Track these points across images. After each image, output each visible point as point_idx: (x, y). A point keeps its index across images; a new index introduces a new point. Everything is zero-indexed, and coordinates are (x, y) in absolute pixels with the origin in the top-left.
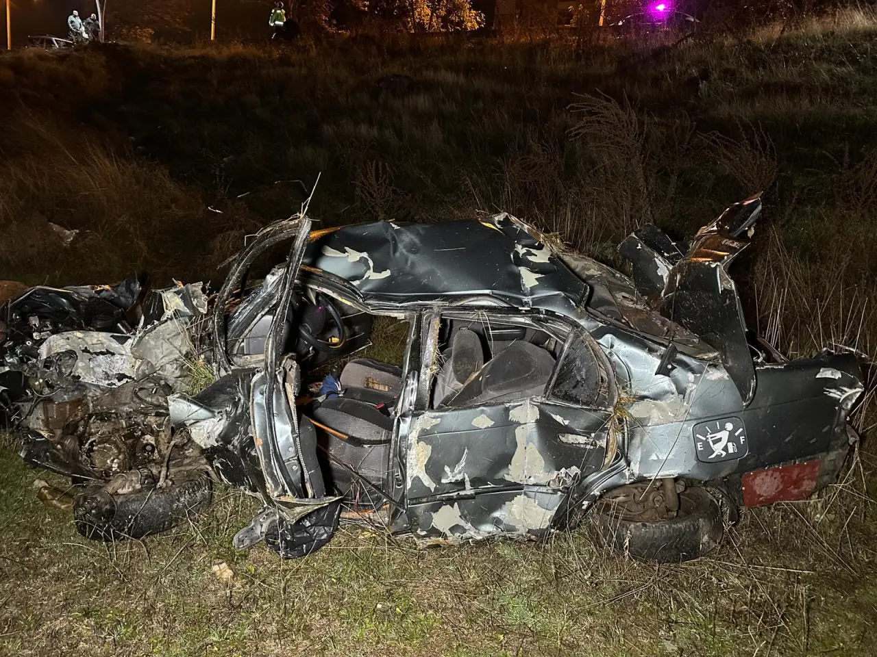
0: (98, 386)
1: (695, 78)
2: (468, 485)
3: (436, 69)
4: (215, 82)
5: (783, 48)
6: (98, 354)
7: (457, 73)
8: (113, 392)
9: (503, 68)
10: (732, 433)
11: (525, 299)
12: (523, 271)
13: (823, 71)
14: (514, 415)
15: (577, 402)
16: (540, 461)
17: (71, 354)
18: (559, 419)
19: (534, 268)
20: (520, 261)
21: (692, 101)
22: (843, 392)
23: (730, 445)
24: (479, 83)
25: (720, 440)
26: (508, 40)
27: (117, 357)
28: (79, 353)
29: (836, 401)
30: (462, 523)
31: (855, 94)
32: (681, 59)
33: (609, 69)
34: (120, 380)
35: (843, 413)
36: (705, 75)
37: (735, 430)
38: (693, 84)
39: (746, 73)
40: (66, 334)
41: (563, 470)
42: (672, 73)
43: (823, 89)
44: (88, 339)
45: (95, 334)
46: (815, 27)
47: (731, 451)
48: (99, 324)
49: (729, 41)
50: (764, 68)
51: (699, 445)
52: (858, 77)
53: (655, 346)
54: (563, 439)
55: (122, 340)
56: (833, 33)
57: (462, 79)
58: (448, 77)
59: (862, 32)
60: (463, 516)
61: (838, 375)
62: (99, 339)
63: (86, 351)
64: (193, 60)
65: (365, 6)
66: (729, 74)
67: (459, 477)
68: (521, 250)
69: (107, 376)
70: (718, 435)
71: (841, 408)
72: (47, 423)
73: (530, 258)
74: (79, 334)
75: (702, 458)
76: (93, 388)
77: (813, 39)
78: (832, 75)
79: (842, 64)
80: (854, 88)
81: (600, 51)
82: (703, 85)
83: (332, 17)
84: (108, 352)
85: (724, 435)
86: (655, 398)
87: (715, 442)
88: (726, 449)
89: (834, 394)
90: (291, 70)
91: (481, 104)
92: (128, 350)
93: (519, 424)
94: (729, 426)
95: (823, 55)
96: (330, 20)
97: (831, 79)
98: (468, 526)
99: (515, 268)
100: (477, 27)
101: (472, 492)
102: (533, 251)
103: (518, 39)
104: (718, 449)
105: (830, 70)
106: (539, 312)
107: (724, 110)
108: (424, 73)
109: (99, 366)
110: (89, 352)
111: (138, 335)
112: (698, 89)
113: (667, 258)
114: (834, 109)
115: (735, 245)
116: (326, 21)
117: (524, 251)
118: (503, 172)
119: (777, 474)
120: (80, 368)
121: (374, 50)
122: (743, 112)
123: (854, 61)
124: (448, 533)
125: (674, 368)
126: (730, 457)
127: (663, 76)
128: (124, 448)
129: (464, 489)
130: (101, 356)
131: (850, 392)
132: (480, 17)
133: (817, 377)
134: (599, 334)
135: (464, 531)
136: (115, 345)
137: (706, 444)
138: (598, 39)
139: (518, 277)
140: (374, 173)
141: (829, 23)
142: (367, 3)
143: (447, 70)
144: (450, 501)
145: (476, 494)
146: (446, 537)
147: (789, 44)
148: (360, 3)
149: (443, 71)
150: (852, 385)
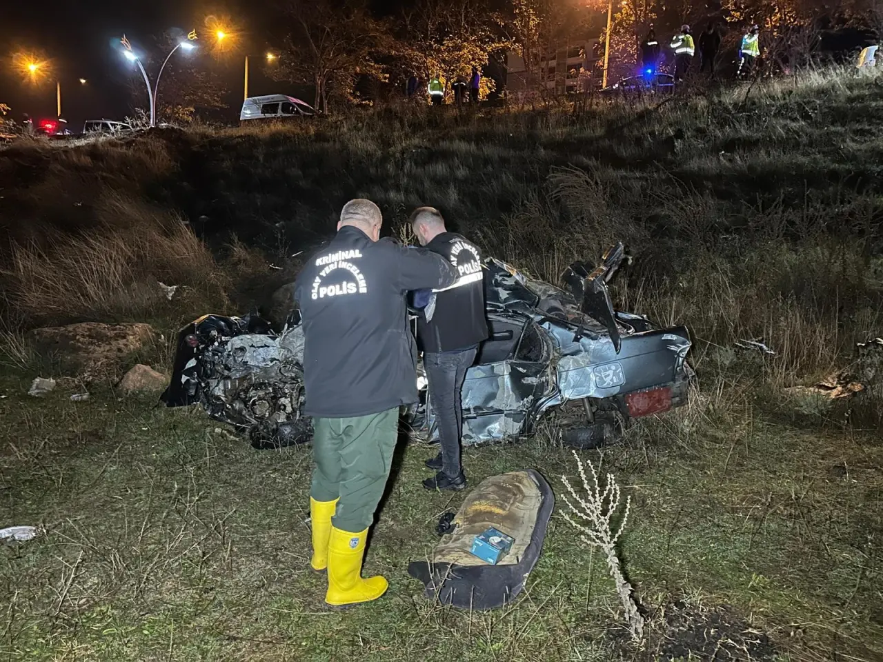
0: (258, 367)
1: (671, 137)
2: (472, 411)
3: (451, 139)
4: (261, 158)
5: (748, 108)
6: (259, 347)
7: (469, 142)
8: (265, 370)
9: (509, 135)
10: (615, 371)
11: (501, 305)
12: (500, 289)
13: (779, 127)
14: (497, 371)
15: (531, 360)
16: (513, 396)
17: (242, 349)
18: (520, 369)
19: (506, 288)
20: (498, 284)
21: (669, 157)
22: (679, 347)
23: (614, 378)
24: (489, 150)
25: (609, 375)
26: (514, 109)
27: (271, 348)
28: (247, 348)
29: (675, 352)
31: (804, 146)
32: (660, 121)
33: (600, 132)
34: (272, 362)
35: (681, 359)
36: (679, 135)
37: (616, 369)
38: (669, 142)
39: (714, 131)
40: (241, 337)
41: (525, 399)
42: (652, 134)
43: (779, 142)
44: (254, 339)
45: (258, 335)
46: (777, 87)
47: (615, 381)
48: (258, 330)
49: (702, 103)
51: (597, 379)
52: (808, 130)
53: (573, 327)
54: (525, 382)
55: (274, 338)
56: (790, 92)
57: (473, 147)
58: (462, 146)
59: (816, 89)
60: (470, 430)
61: (675, 338)
62: (260, 338)
63: (252, 346)
64: (240, 140)
65: (385, 78)
66: (701, 132)
68: (499, 278)
69: (264, 360)
70: (607, 373)
71: (679, 356)
72: (225, 392)
73: (504, 282)
74: (248, 336)
75: (600, 386)
76: (255, 368)
77: (774, 98)
78: (788, 131)
79: (794, 120)
81: (593, 115)
82: (678, 144)
83: (356, 89)
84: (266, 346)
85: (611, 372)
86: (572, 354)
87: (606, 377)
88: (612, 380)
89: (673, 348)
90: (326, 145)
91: (490, 168)
92: (277, 343)
93: (500, 375)
94: (613, 368)
95: (782, 112)
96: (354, 93)
97: (787, 133)
99: (496, 289)
100: (488, 92)
101: (475, 415)
102: (506, 278)
103: (523, 108)
104: (608, 380)
105: (786, 126)
106: (508, 311)
107: (694, 165)
108: (441, 143)
109: (260, 354)
110: (254, 347)
111: (284, 335)
112: (674, 146)
114: (786, 158)
116: (350, 93)
117: (501, 278)
118: (507, 226)
119: (646, 396)
120: (247, 357)
121: (398, 125)
122: (709, 164)
123: (806, 117)
125: (581, 337)
126: (615, 385)
127: (644, 137)
128: (272, 404)
129: (470, 413)
130: (261, 349)
131: (683, 347)
132: (491, 83)
133: (663, 339)
134: (542, 322)
135: (471, 438)
136: (270, 341)
137: (601, 378)
138: (591, 105)
139: (497, 293)
140: (405, 232)
141: (788, 84)
142: (388, 75)
143: (460, 140)
145: (477, 416)
147: (754, 103)
148: (381, 76)
149: (457, 141)
150: (684, 343)
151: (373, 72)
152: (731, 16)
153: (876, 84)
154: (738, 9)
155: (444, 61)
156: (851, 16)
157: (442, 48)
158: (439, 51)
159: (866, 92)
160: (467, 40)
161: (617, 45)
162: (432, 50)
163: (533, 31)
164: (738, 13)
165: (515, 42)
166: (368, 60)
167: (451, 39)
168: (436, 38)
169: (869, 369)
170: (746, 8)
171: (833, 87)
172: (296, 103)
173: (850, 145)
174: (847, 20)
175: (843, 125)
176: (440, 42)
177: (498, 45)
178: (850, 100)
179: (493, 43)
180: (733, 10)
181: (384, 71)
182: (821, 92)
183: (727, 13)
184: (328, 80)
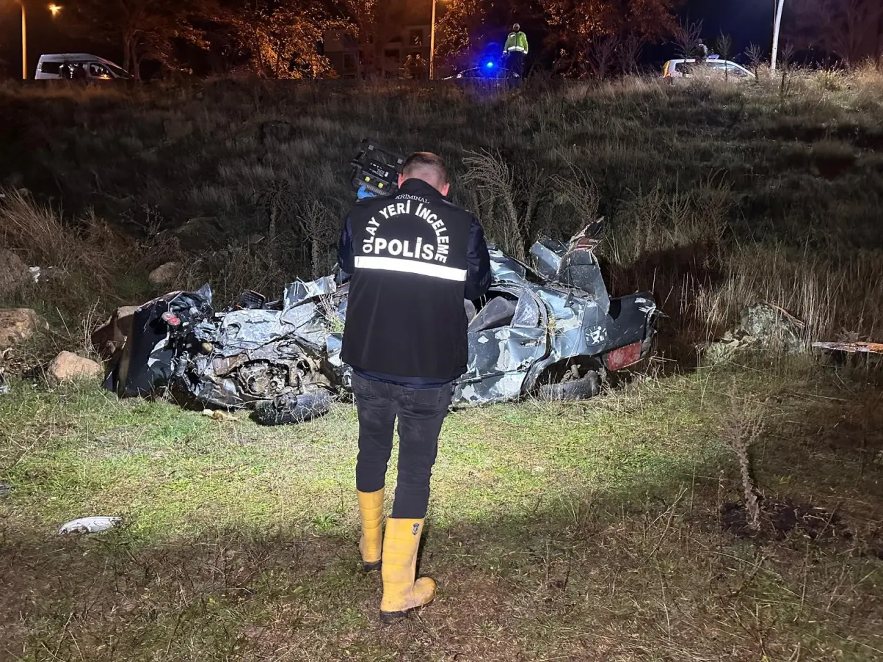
0: (256, 342)
1: (529, 129)
2: (478, 374)
3: (314, 116)
5: (586, 105)
6: (256, 323)
9: (371, 117)
10: (601, 331)
13: (618, 124)
14: (498, 336)
15: (528, 325)
17: (237, 325)
18: (520, 333)
22: (647, 308)
23: (601, 337)
25: (596, 335)
27: (270, 323)
28: (243, 324)
29: (644, 313)
30: (475, 395)
33: (461, 120)
34: (271, 337)
35: (648, 319)
36: (536, 127)
37: (602, 329)
38: (528, 133)
39: (566, 126)
40: (236, 313)
41: (525, 360)
42: (511, 124)
43: (620, 139)
44: (250, 315)
45: (256, 311)
46: (609, 89)
47: (602, 340)
50: (578, 122)
51: (587, 338)
52: (642, 130)
53: (563, 294)
55: (274, 313)
56: (622, 94)
57: (338, 125)
58: (327, 125)
60: (476, 391)
61: (644, 301)
62: (258, 314)
63: (249, 322)
65: (206, 45)
66: (553, 126)
67: (473, 370)
69: (263, 336)
70: (595, 333)
71: (647, 316)
72: (215, 371)
74: (244, 312)
75: (590, 344)
76: (252, 344)
77: (610, 98)
78: (625, 127)
79: (630, 119)
80: (641, 138)
82: (535, 135)
83: (172, 55)
84: (265, 321)
85: (598, 332)
86: (566, 319)
87: (594, 336)
88: (599, 339)
89: (643, 310)
92: (278, 318)
93: (500, 340)
94: (600, 328)
95: (619, 111)
96: (170, 58)
97: (625, 130)
98: (478, 396)
100: (322, 70)
101: (480, 378)
104: (596, 339)
105: (623, 123)
106: (504, 281)
107: (553, 155)
108: (301, 120)
109: (258, 330)
110: (251, 322)
111: (285, 311)
113: (557, 254)
115: (596, 241)
116: (167, 59)
119: (622, 351)
120: (242, 333)
123: (638, 117)
124: (470, 400)
125: (572, 304)
126: (602, 343)
127: (504, 127)
129: (476, 377)
130: (259, 324)
131: (650, 308)
132: (325, 61)
133: (636, 302)
135: (477, 399)
136: (270, 315)
137: (590, 338)
141: (619, 86)
142: (209, 43)
144: (470, 383)
145: (482, 378)
146: (468, 402)
147: (593, 102)
148: (202, 43)
149: (320, 118)
150: (651, 306)
151: (193, 37)
152: (552, 19)
153: (689, 93)
154: (558, 14)
155: (274, 34)
156: (646, 31)
157: (272, 19)
158: (268, 23)
159: (682, 99)
160: (298, 14)
161: (450, 35)
162: (261, 20)
163: (369, 13)
164: (558, 18)
165: (350, 22)
166: (186, 24)
167: (281, 11)
168: (265, 9)
169: (757, 324)
170: (564, 13)
171: (655, 91)
172: (107, 65)
173: (677, 144)
174: (643, 34)
175: (669, 127)
176: (269, 13)
177: (332, 23)
178: (671, 105)
179: (328, 20)
180: (554, 14)
181: (205, 38)
182: (647, 96)
183: (549, 16)
184: (139, 42)
